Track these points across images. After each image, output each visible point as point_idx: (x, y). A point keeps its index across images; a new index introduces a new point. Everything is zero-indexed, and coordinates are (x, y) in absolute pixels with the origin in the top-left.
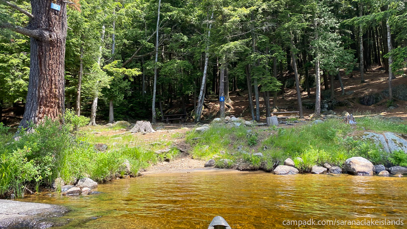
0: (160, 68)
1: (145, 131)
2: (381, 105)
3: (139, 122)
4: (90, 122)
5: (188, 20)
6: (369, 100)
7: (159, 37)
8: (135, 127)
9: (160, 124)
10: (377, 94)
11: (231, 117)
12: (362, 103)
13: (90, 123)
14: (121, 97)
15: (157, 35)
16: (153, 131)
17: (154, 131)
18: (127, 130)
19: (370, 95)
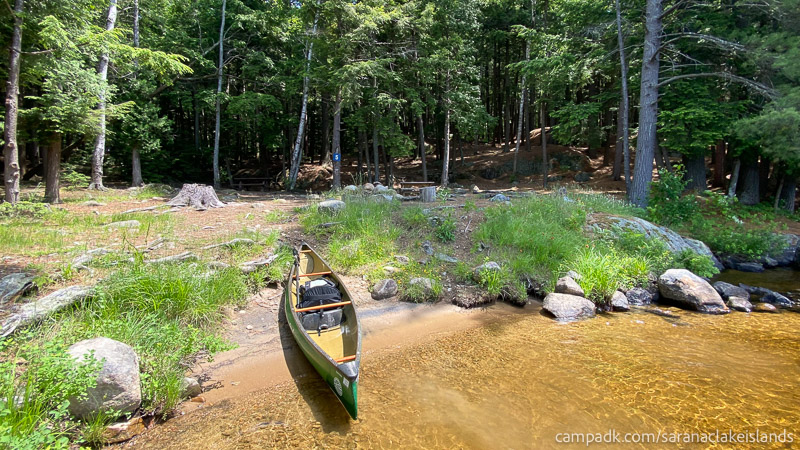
0: (227, 103)
1: (203, 203)
2: (502, 179)
3: (188, 186)
4: (90, 183)
5: (275, 34)
6: (490, 174)
7: (225, 52)
8: (179, 195)
9: (228, 191)
10: (499, 167)
11: (375, 185)
12: (484, 177)
13: (92, 185)
14: (156, 145)
15: (221, 49)
16: (220, 204)
17: (223, 205)
18: (165, 201)
19: (492, 168)
